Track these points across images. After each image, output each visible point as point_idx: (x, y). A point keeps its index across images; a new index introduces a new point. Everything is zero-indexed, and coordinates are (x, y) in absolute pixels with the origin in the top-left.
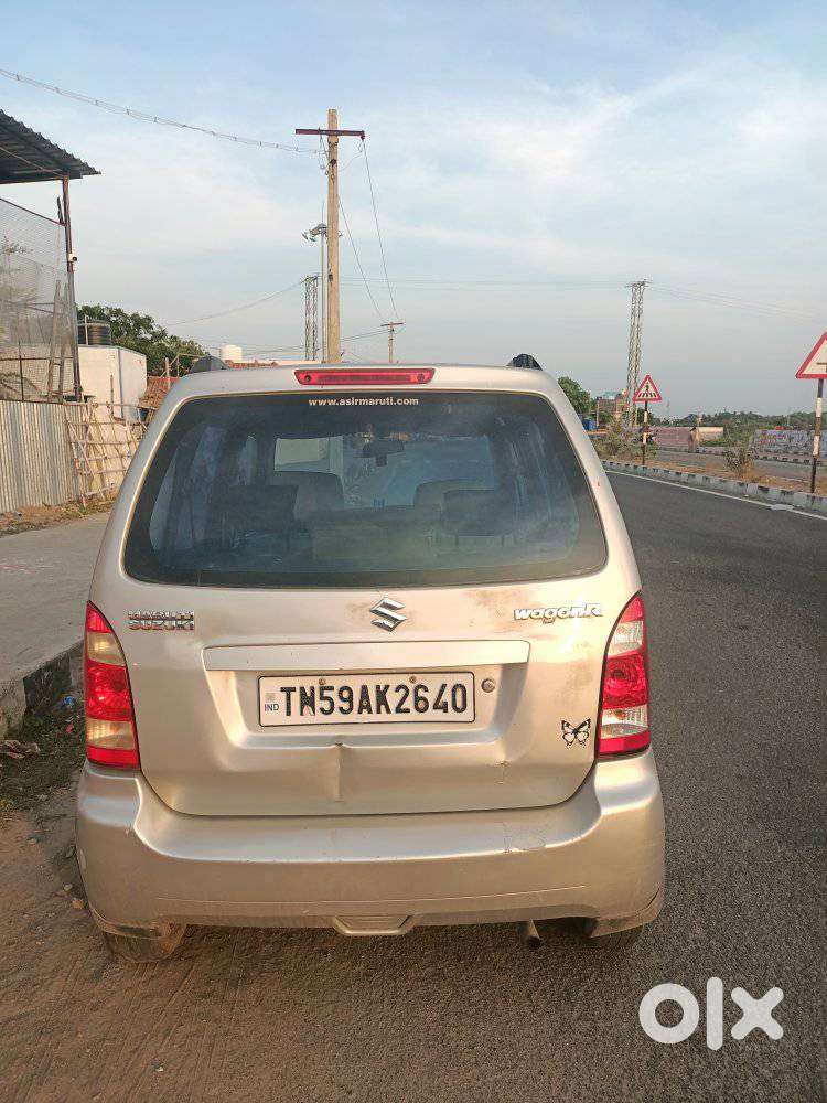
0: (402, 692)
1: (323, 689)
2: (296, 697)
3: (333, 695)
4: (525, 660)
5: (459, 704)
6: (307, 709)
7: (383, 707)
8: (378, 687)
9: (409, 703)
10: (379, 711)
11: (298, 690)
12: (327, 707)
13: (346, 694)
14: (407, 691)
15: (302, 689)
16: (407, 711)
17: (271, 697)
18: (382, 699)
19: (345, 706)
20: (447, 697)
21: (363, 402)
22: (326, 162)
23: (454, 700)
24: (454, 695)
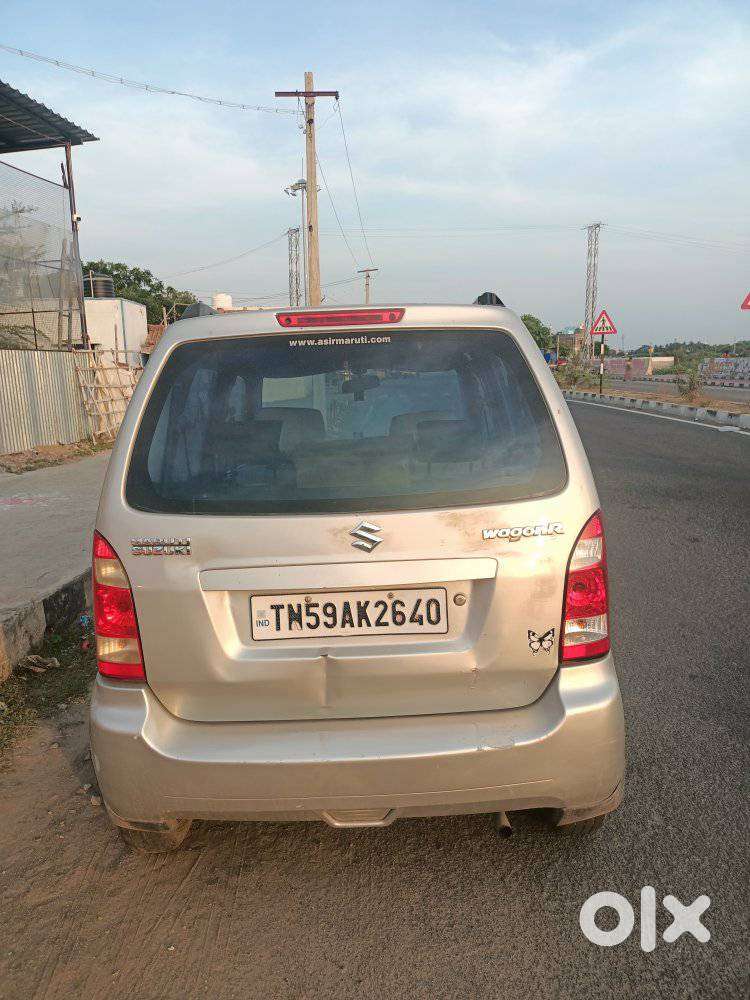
0: (381, 607)
1: (308, 606)
2: (284, 614)
3: (318, 611)
4: (493, 576)
5: (433, 617)
6: (295, 624)
7: (364, 622)
8: (359, 603)
9: (388, 617)
10: (360, 625)
11: (286, 608)
12: (313, 623)
13: (329, 610)
14: (386, 606)
15: (290, 606)
16: (386, 624)
17: (261, 614)
18: (362, 614)
19: (330, 621)
20: (422, 610)
21: (340, 341)
22: (303, 122)
23: (429, 614)
24: (428, 609)
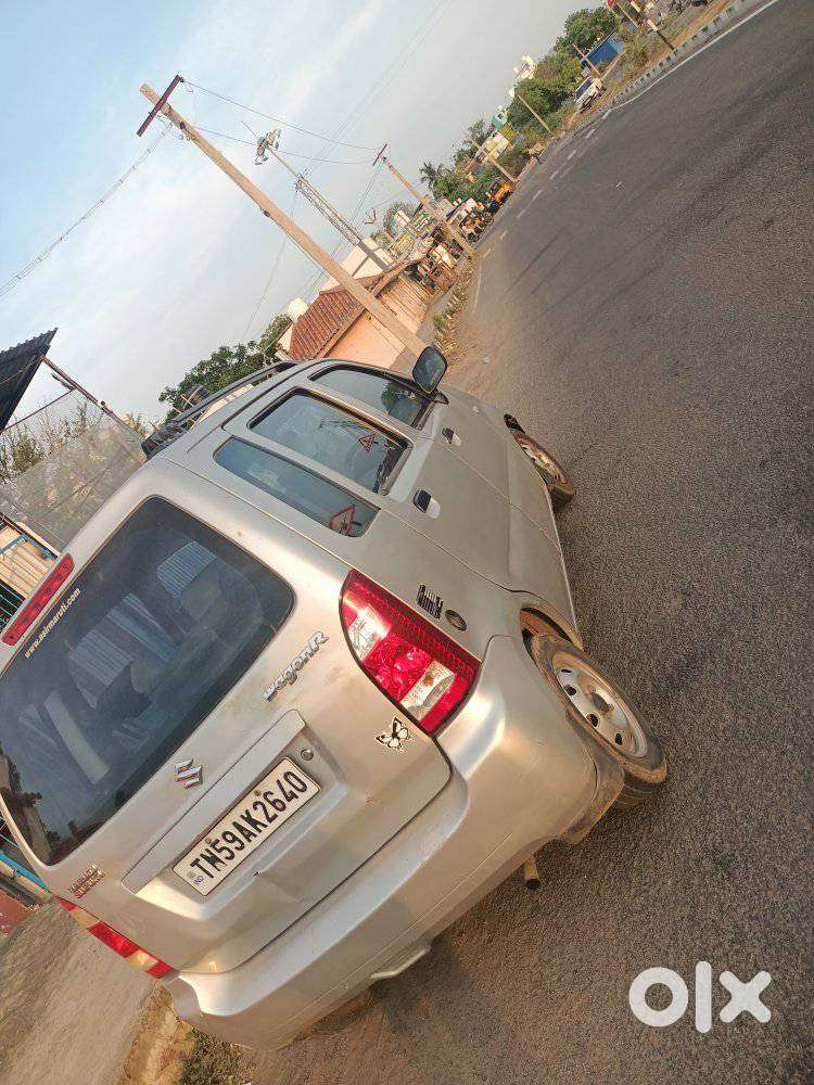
0: (259, 807)
1: (213, 846)
2: (203, 862)
3: (222, 843)
4: (304, 724)
5: (300, 787)
6: (218, 865)
7: (259, 826)
8: (242, 816)
9: (272, 811)
10: (259, 831)
11: (200, 858)
12: (229, 855)
13: (229, 837)
14: (262, 804)
15: (201, 855)
16: (276, 816)
17: (191, 875)
18: (254, 823)
19: (237, 844)
20: (288, 788)
23: (293, 785)
24: (290, 783)
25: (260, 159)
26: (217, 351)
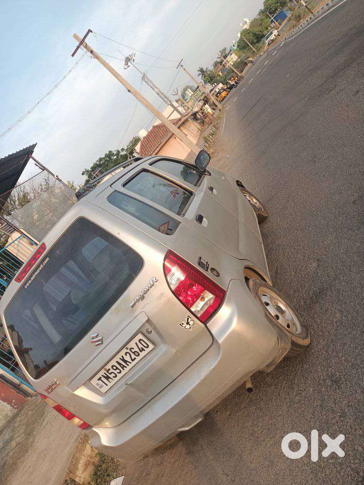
0: (128, 354)
1: (108, 371)
2: (103, 379)
3: (112, 370)
4: (147, 318)
5: (146, 345)
6: (110, 380)
7: (128, 363)
8: (120, 359)
9: (133, 356)
10: (128, 365)
11: (102, 377)
12: (114, 375)
13: (115, 368)
14: (129, 353)
15: (103, 375)
16: (135, 358)
17: (98, 384)
18: (126, 362)
19: (118, 371)
20: (140, 346)
22: (90, 54)
23: (143, 345)
25: (126, 67)
26: (108, 153)
